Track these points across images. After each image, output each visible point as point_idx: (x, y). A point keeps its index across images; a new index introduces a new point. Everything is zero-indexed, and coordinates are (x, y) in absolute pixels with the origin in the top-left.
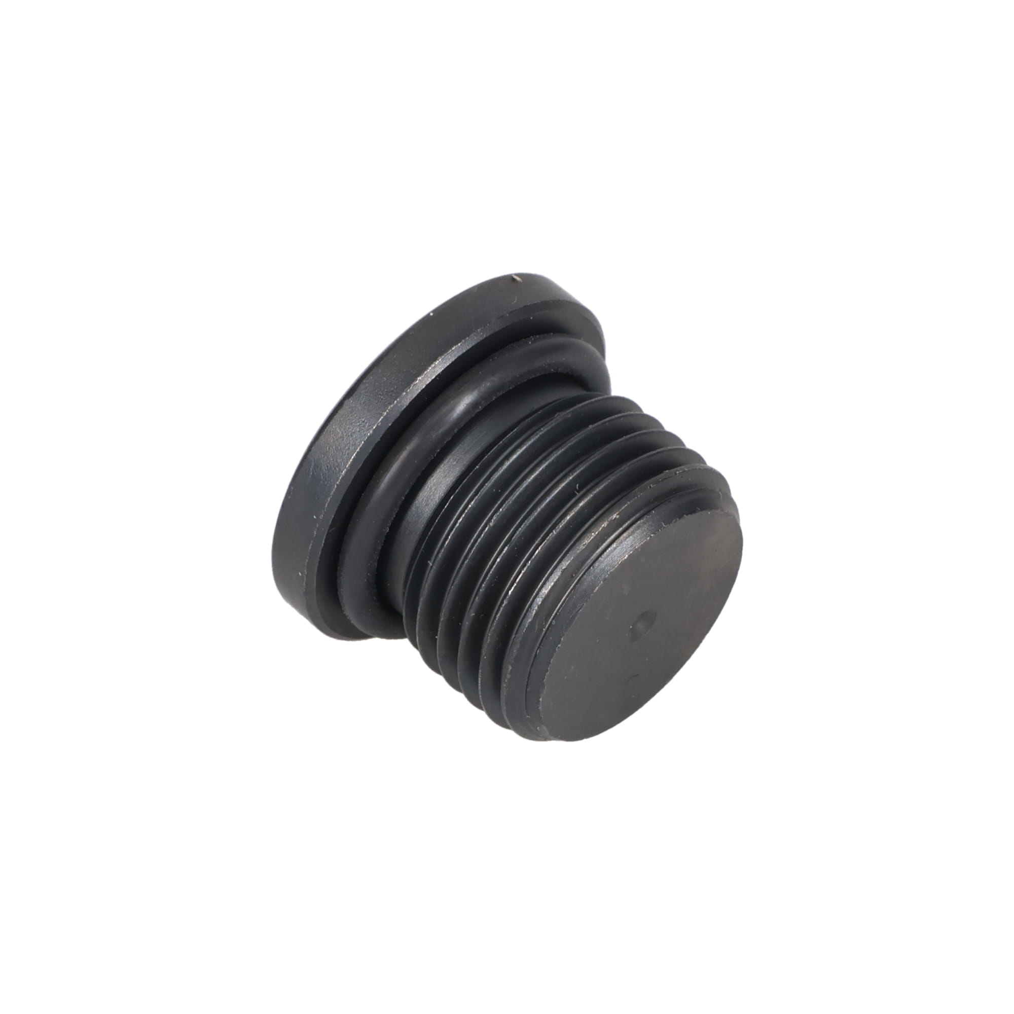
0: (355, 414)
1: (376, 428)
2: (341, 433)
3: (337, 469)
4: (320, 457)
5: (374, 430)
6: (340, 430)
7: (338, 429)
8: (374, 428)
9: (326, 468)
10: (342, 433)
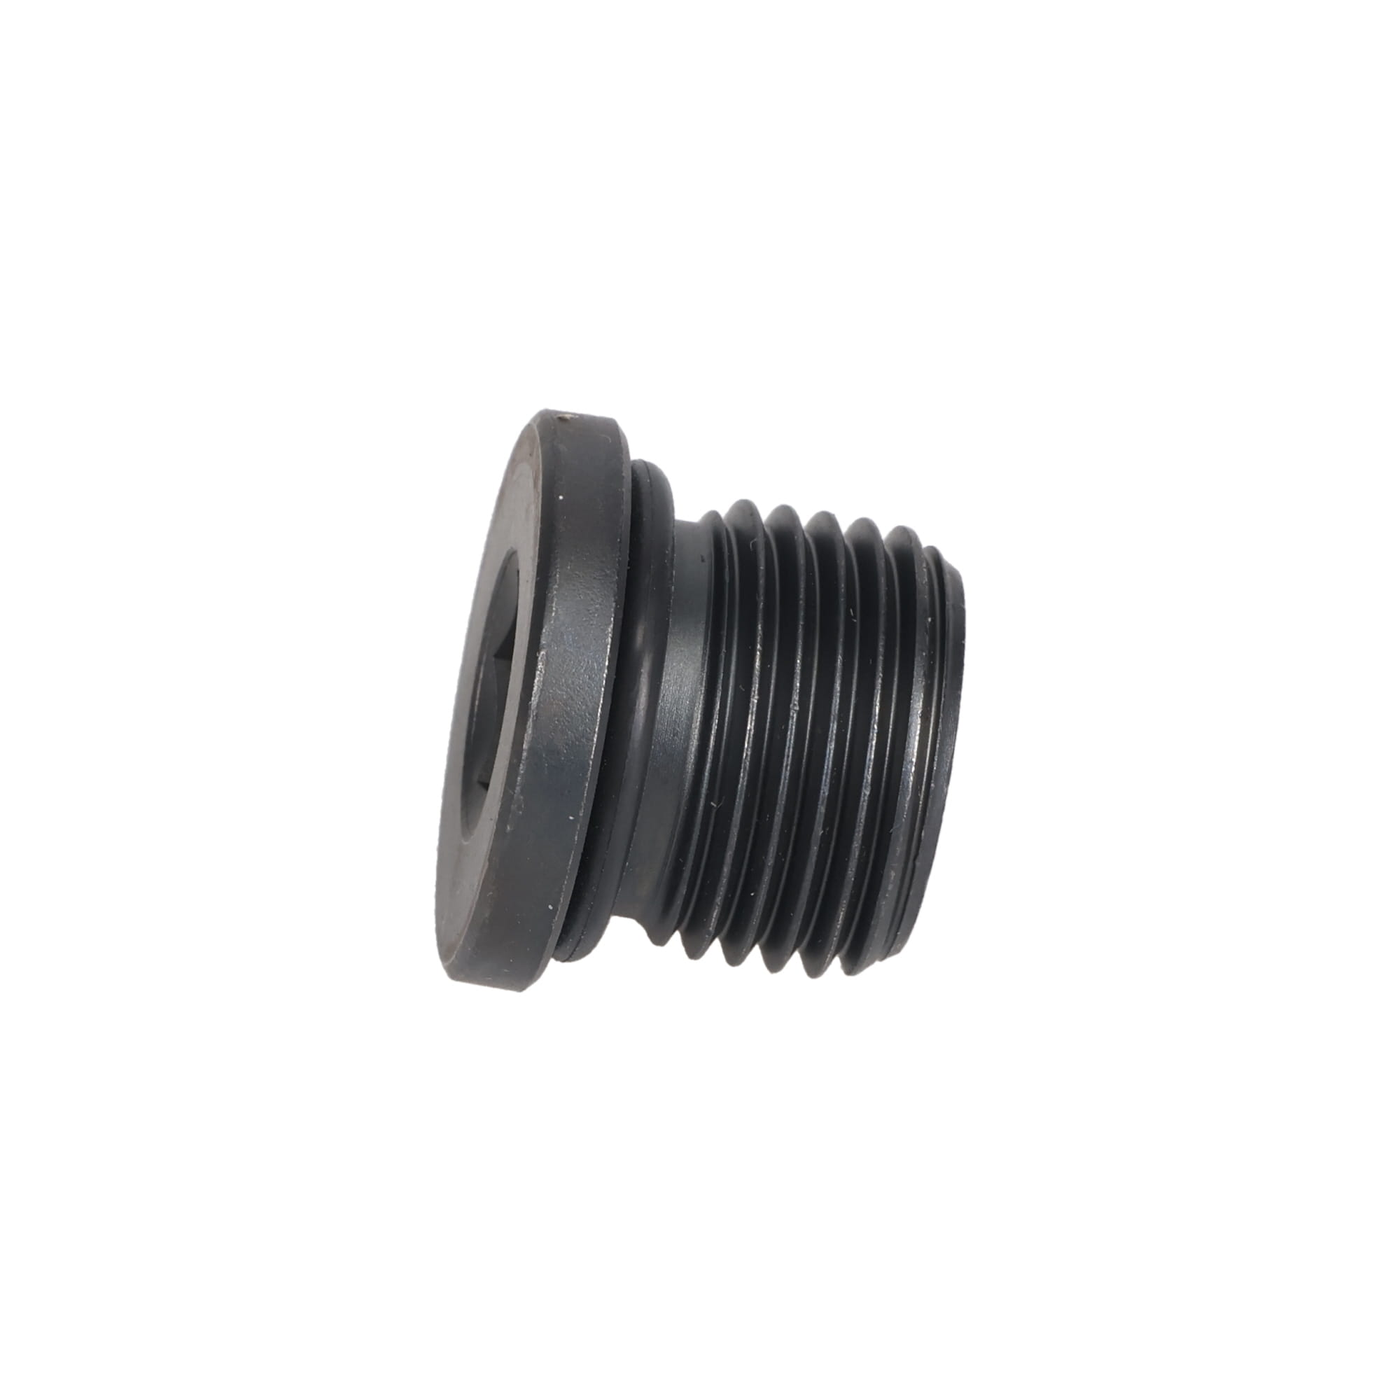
0: (570, 660)
1: (609, 663)
2: (564, 693)
3: (584, 740)
4: (551, 737)
5: (608, 666)
6: (562, 690)
7: (557, 691)
8: (607, 664)
9: (567, 747)
10: (566, 692)
